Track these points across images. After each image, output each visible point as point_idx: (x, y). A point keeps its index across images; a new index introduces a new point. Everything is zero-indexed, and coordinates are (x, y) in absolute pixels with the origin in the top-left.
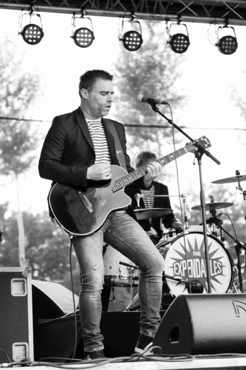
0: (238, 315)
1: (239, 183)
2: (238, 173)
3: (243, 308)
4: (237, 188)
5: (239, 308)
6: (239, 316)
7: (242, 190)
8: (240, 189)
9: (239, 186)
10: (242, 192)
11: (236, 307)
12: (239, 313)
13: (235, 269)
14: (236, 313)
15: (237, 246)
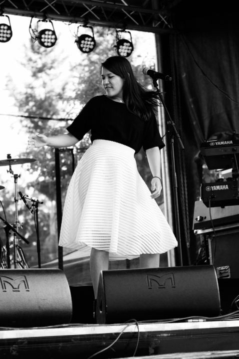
0: (4, 290)
1: (10, 167)
2: (9, 156)
3: (10, 284)
4: (8, 171)
5: (6, 284)
6: (6, 291)
7: (13, 174)
8: (11, 173)
9: (10, 169)
10: (13, 176)
11: (3, 282)
12: (5, 288)
13: (4, 250)
14: (3, 288)
15: (6, 227)
